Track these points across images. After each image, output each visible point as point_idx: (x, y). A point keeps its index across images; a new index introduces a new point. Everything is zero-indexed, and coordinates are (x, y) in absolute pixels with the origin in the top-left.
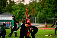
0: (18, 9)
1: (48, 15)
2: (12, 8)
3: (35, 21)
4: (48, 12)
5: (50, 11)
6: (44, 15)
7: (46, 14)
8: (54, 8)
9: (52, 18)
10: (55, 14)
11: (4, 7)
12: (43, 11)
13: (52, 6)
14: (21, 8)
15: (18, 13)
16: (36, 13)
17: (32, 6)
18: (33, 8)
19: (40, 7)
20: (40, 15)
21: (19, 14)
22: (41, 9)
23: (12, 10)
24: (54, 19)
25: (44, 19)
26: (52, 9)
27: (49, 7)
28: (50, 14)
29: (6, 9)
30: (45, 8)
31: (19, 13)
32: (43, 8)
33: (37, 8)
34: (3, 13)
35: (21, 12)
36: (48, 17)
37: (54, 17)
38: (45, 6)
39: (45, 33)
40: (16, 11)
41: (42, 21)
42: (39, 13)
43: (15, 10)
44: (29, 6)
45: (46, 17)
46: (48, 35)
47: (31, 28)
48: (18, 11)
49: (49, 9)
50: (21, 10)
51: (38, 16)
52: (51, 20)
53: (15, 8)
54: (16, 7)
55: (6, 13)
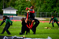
0: (20, 4)
1: (47, 10)
2: (15, 3)
3: (36, 15)
4: (47, 7)
5: (49, 6)
6: (43, 9)
7: (45, 9)
8: (52, 4)
9: (51, 13)
10: (53, 8)
11: (7, 2)
12: (43, 6)
13: (51, 2)
14: (23, 3)
15: (20, 8)
16: (36, 8)
17: (33, 2)
18: (33, 3)
19: (40, 3)
20: (40, 9)
21: (22, 9)
22: (41, 4)
23: (15, 5)
24: (52, 14)
25: (44, 13)
26: (51, 4)
27: (48, 3)
28: (49, 9)
29: (9, 4)
30: (45, 4)
31: (22, 7)
32: (43, 3)
33: (37, 4)
34: (7, 7)
35: (23, 7)
36: (47, 11)
37: (53, 12)
38: (45, 2)
39: (44, 25)
40: (19, 6)
41: (42, 15)
42: (39, 8)
43: (17, 5)
44: (30, 1)
45: (45, 12)
46: (47, 28)
47: (33, 21)
48: (20, 6)
49: (48, 5)
50: (23, 5)
51: (38, 10)
52: (50, 14)
53: (17, 3)
54: (19, 2)
55: (10, 7)
